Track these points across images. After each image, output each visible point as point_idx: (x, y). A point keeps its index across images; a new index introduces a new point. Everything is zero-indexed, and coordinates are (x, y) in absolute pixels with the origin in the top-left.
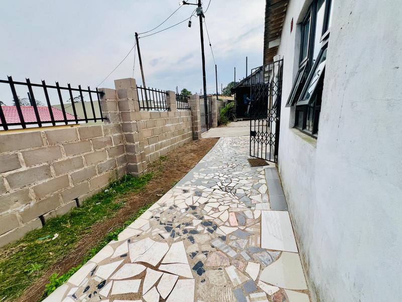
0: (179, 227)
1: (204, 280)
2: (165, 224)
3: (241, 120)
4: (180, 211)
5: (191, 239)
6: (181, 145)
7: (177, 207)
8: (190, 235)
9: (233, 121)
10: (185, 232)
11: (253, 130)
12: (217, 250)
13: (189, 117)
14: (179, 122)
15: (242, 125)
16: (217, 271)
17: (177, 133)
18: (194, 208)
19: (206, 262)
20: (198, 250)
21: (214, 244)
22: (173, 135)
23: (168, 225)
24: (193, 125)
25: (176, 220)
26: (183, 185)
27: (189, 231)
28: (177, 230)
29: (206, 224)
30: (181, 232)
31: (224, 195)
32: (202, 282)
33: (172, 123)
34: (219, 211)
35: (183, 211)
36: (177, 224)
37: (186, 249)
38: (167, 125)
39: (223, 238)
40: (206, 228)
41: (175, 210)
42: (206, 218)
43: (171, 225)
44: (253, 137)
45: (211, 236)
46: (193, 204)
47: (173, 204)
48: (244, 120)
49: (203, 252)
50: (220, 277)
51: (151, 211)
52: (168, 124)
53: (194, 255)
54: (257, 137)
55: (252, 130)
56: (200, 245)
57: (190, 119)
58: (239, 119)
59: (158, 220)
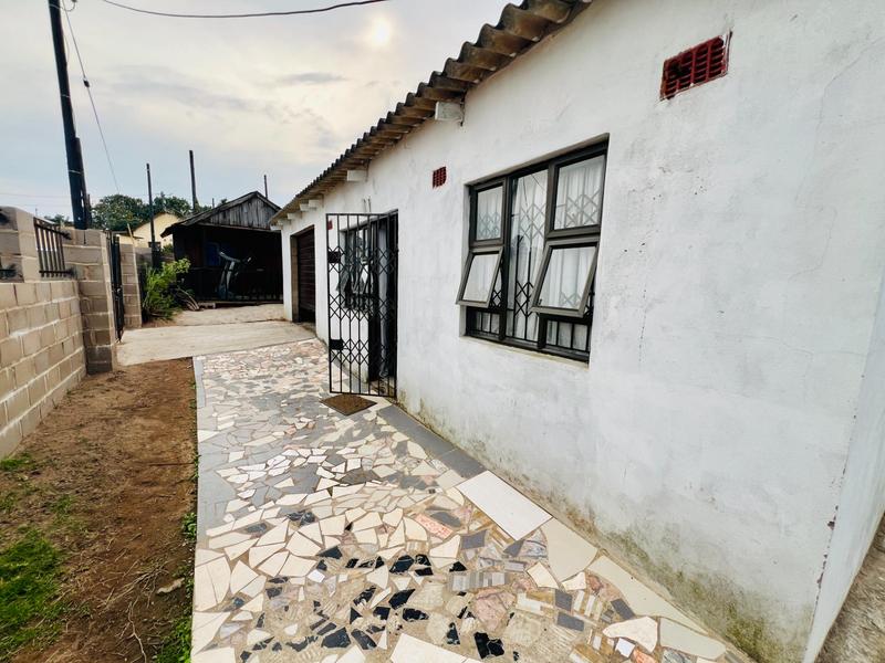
0: (354, 615)
1: (515, 653)
2: (312, 639)
3: (210, 307)
4: (310, 583)
5: (412, 615)
6: (59, 400)
7: (286, 579)
8: (400, 610)
9: (185, 307)
10: (382, 612)
11: (335, 337)
12: (476, 593)
13: (74, 299)
14: (48, 321)
15: (221, 319)
16: (512, 622)
17: (45, 358)
18: (335, 553)
19: (484, 627)
20: (448, 621)
21: (457, 588)
22: (36, 367)
23: (321, 633)
24: (85, 325)
25: (327, 609)
26: (228, 518)
27: (389, 606)
28: (360, 624)
29: (401, 566)
30: (377, 621)
31: (361, 491)
32: (516, 659)
33: (30, 326)
34: (395, 528)
35: (317, 576)
36: (344, 614)
37: (429, 640)
38: (15, 335)
39: (458, 567)
40: (412, 573)
41: (290, 590)
42: (388, 556)
43: (332, 626)
44: (335, 352)
45: (439, 581)
46: (322, 546)
47: (263, 579)
48: (218, 306)
49: (460, 617)
50: (527, 625)
51: (212, 646)
52: (17, 329)
53: (453, 635)
54: (346, 352)
55: (333, 338)
56: (441, 609)
57: (75, 308)
58: (206, 304)
59: (277, 647)
